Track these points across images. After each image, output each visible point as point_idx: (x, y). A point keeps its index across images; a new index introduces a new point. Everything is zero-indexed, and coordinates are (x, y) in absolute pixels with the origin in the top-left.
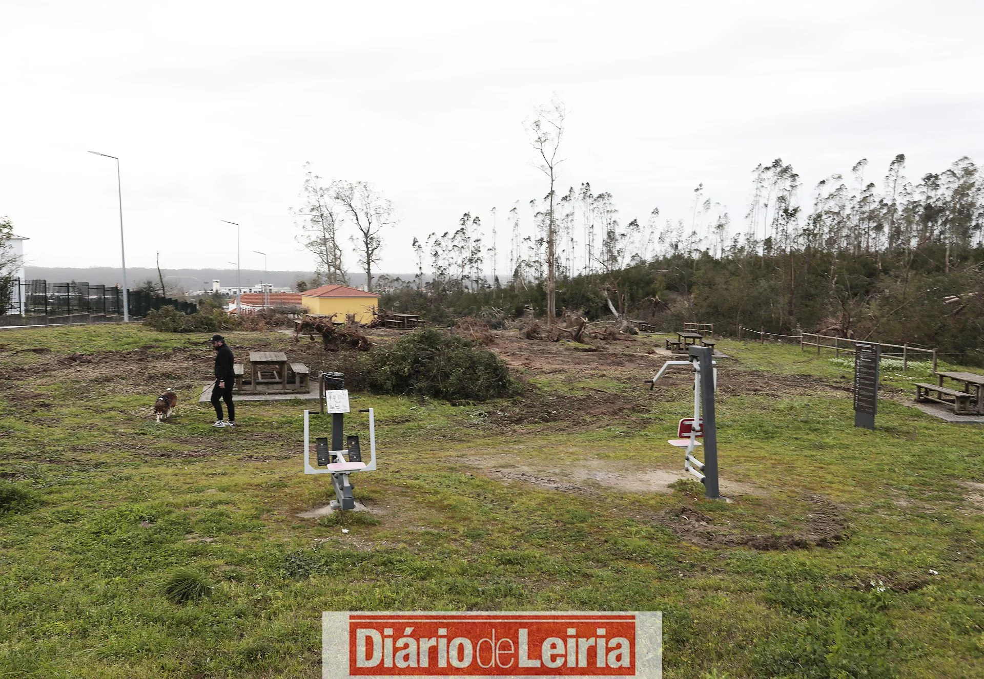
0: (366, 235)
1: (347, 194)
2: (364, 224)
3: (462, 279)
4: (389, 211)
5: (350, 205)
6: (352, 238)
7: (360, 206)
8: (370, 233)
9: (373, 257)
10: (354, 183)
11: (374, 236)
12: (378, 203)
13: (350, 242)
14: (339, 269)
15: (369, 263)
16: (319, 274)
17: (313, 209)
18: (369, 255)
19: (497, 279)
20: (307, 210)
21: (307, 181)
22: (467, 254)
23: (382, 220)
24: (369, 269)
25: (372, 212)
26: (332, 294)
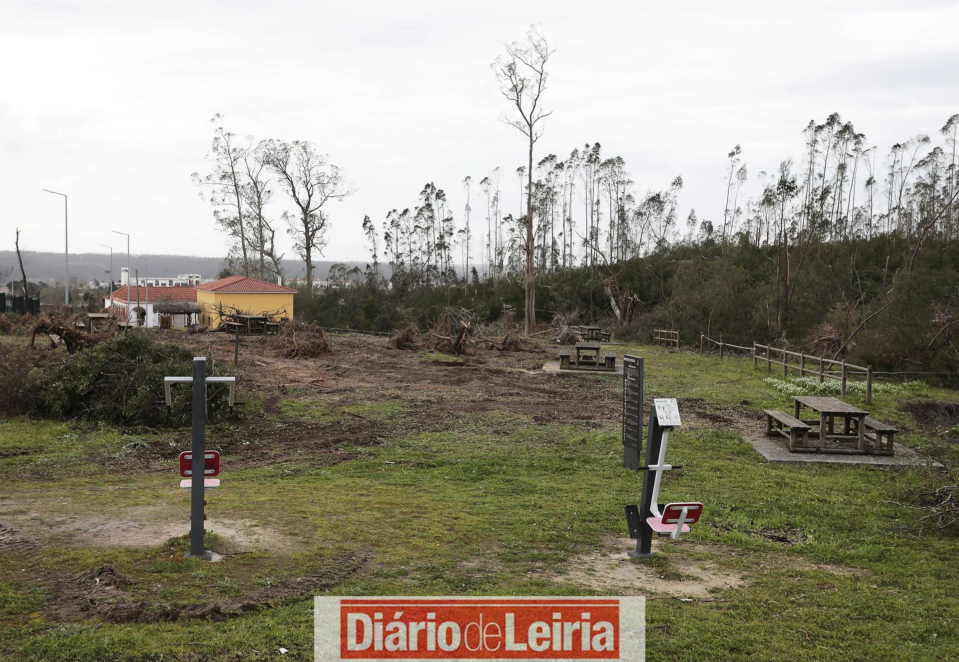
0: (305, 210)
5: (284, 172)
6: (285, 215)
8: (311, 207)
9: (315, 241)
14: (270, 254)
15: (308, 249)
17: (224, 177)
18: (309, 238)
23: (327, 191)
24: (309, 256)
25: (314, 181)
26: (232, 288)
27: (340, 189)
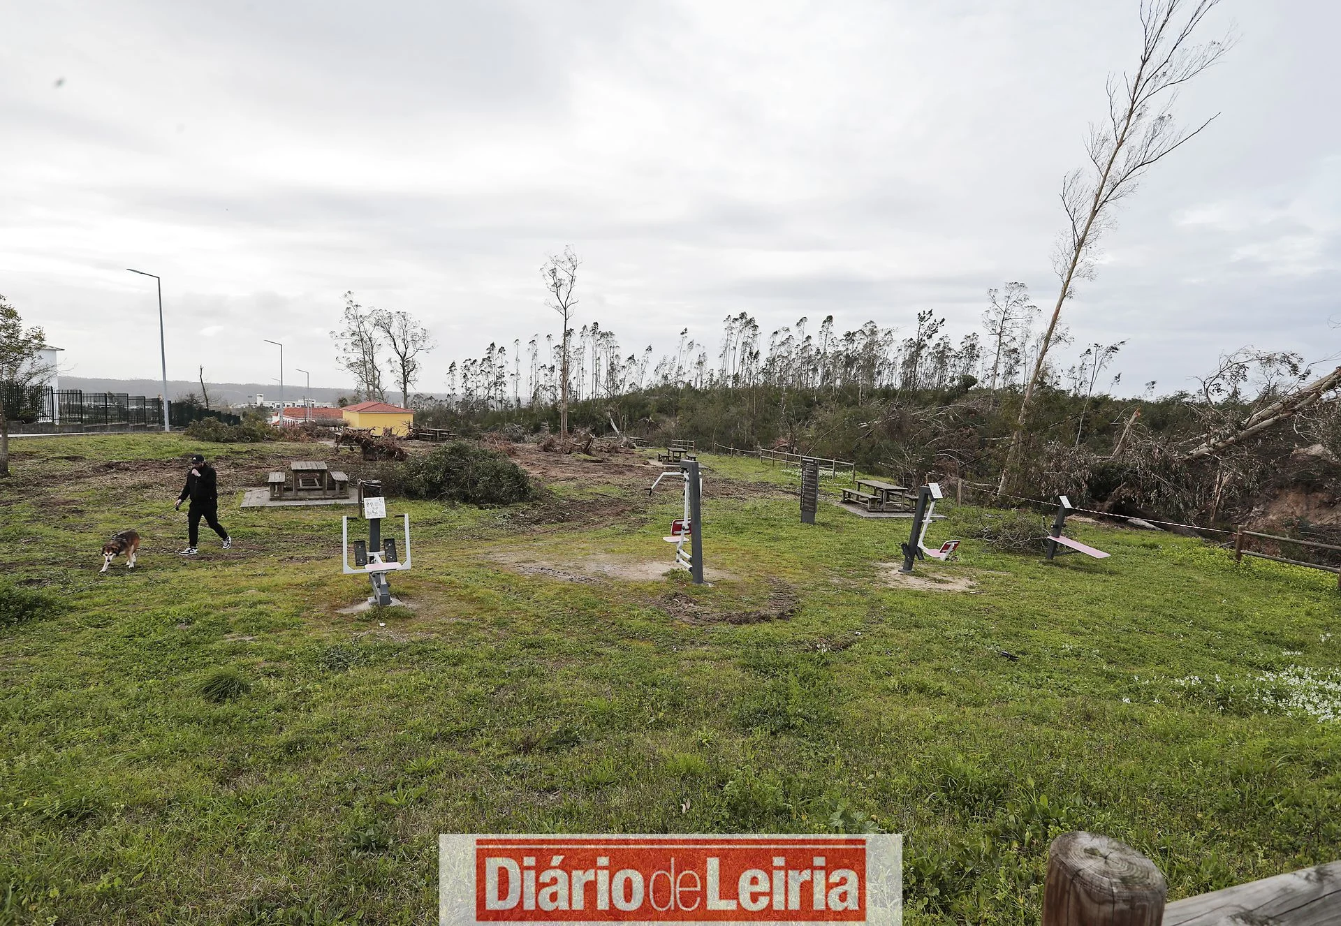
0: (403, 358)
1: (386, 321)
2: (401, 348)
3: (488, 399)
4: (424, 338)
5: (389, 332)
6: (390, 361)
7: (397, 333)
8: (407, 356)
9: (409, 378)
10: (394, 312)
11: (411, 359)
12: (415, 331)
13: (388, 365)
14: (378, 388)
15: (405, 384)
16: (359, 392)
17: (353, 334)
18: (405, 377)
19: (519, 400)
20: (348, 335)
21: (348, 308)
22: (492, 378)
23: (418, 346)
24: (405, 389)
25: (409, 339)
26: (371, 409)
27: (428, 345)
